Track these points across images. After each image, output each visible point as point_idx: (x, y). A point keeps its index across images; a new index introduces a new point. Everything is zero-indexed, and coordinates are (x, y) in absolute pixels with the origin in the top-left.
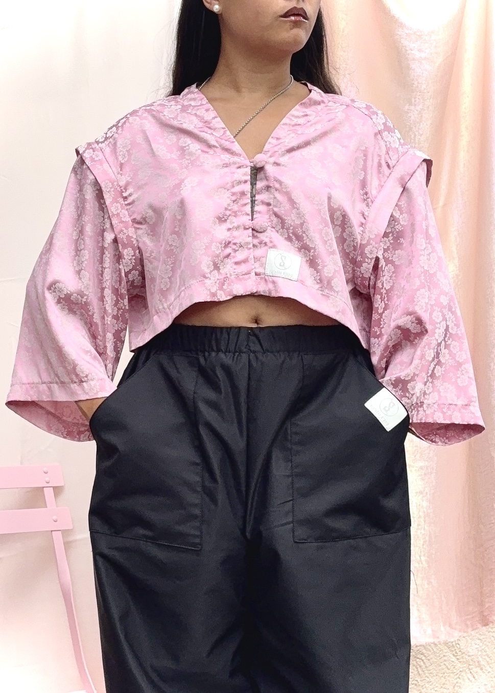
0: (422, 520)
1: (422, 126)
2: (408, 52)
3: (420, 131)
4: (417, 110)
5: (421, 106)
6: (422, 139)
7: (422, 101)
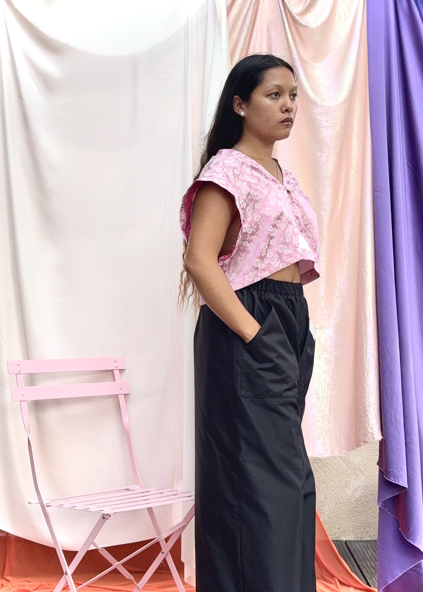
1: (328, 164)
2: (320, 123)
3: (327, 167)
4: (326, 156)
7: (328, 150)
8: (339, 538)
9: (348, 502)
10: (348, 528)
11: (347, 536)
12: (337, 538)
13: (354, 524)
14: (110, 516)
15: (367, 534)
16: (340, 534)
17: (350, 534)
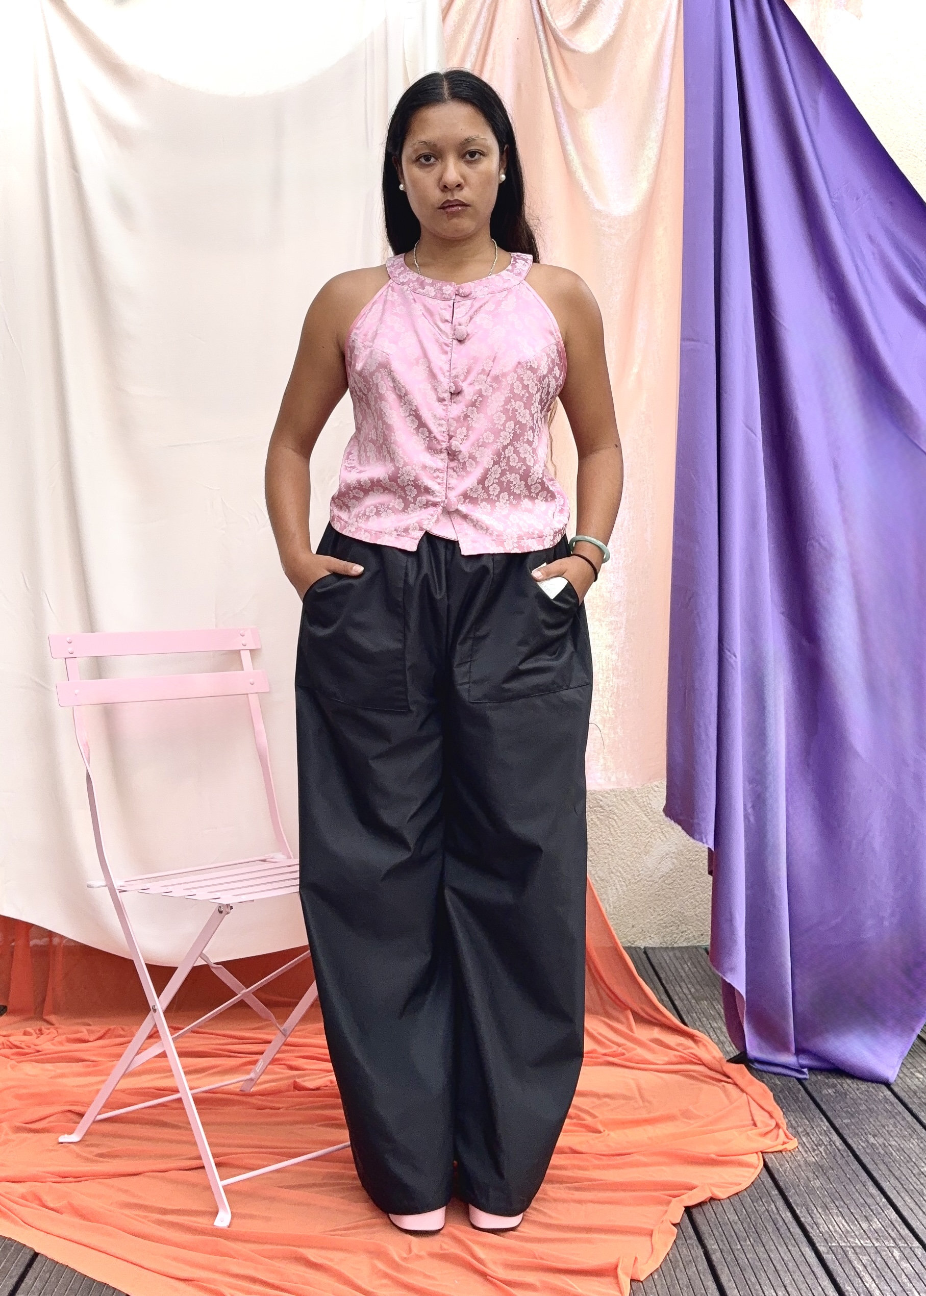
8: (633, 944)
9: (648, 879)
10: (649, 925)
11: (648, 939)
12: (630, 942)
13: (659, 918)
14: (232, 908)
15: (681, 936)
16: (634, 935)
17: (652, 935)
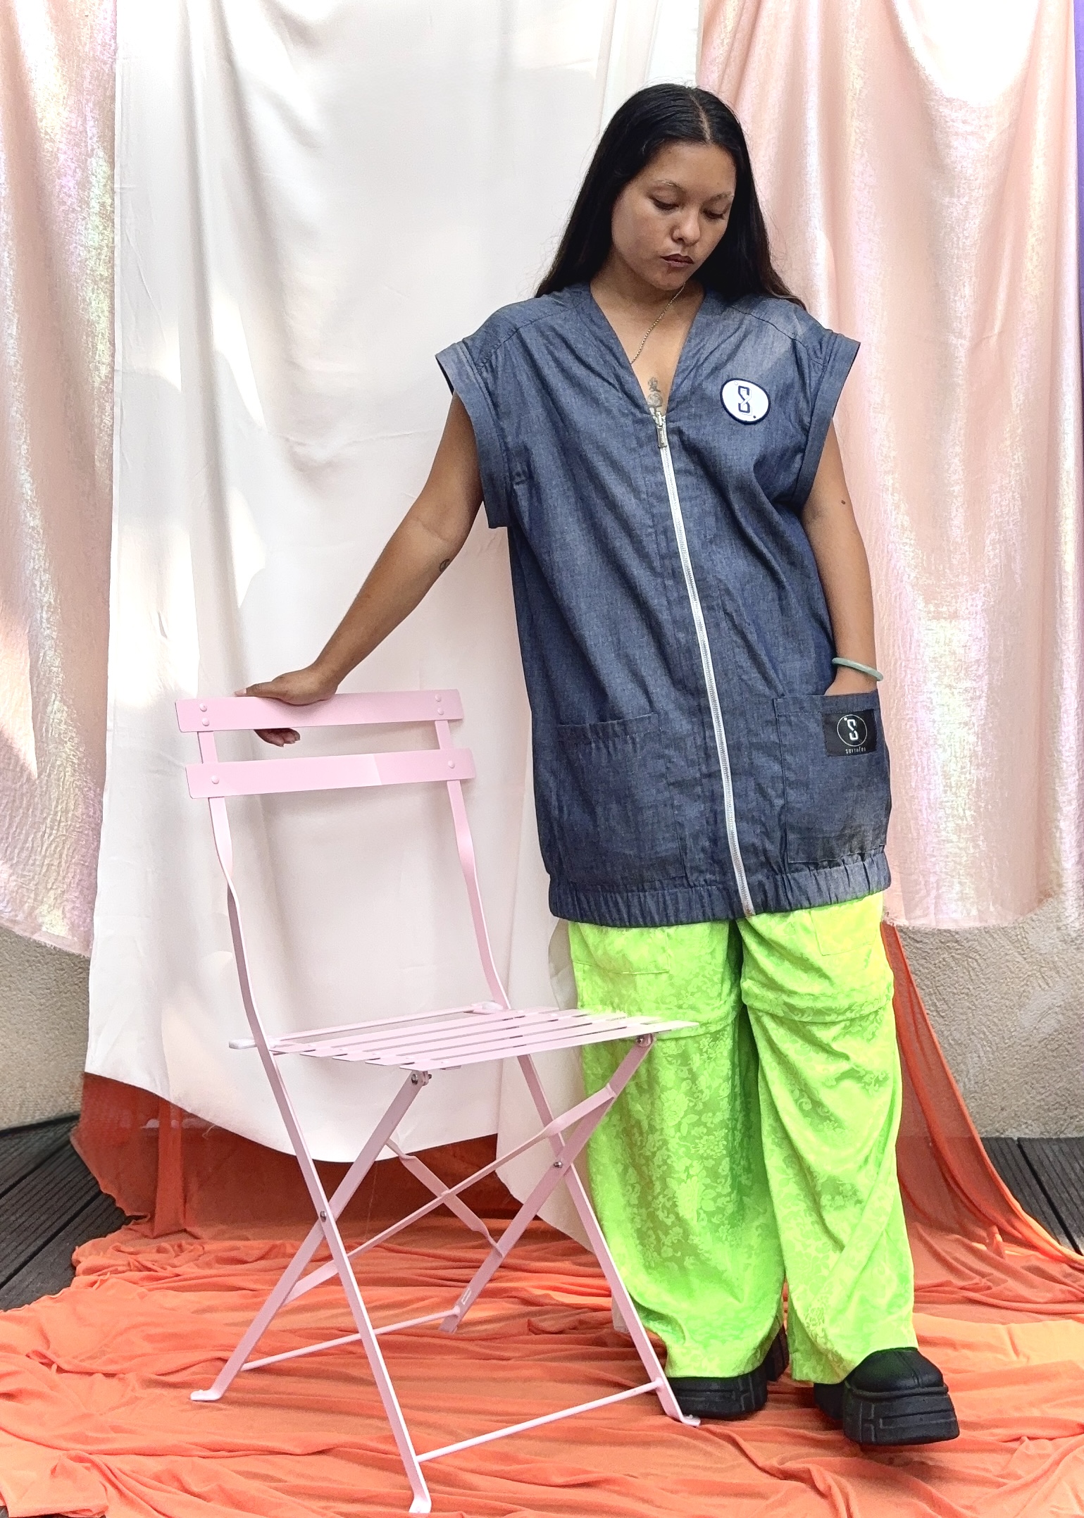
0: (967, 760)
1: (967, 225)
2: (947, 124)
3: (964, 232)
4: (961, 204)
5: (966, 199)
6: (968, 242)
7: (967, 191)
8: (1002, 1134)
9: (1023, 1043)
10: (1024, 1108)
11: (1023, 1126)
12: (999, 1131)
13: (1038, 1097)
14: (430, 1076)
15: (1070, 1124)
16: (1004, 1121)
17: (1028, 1122)
